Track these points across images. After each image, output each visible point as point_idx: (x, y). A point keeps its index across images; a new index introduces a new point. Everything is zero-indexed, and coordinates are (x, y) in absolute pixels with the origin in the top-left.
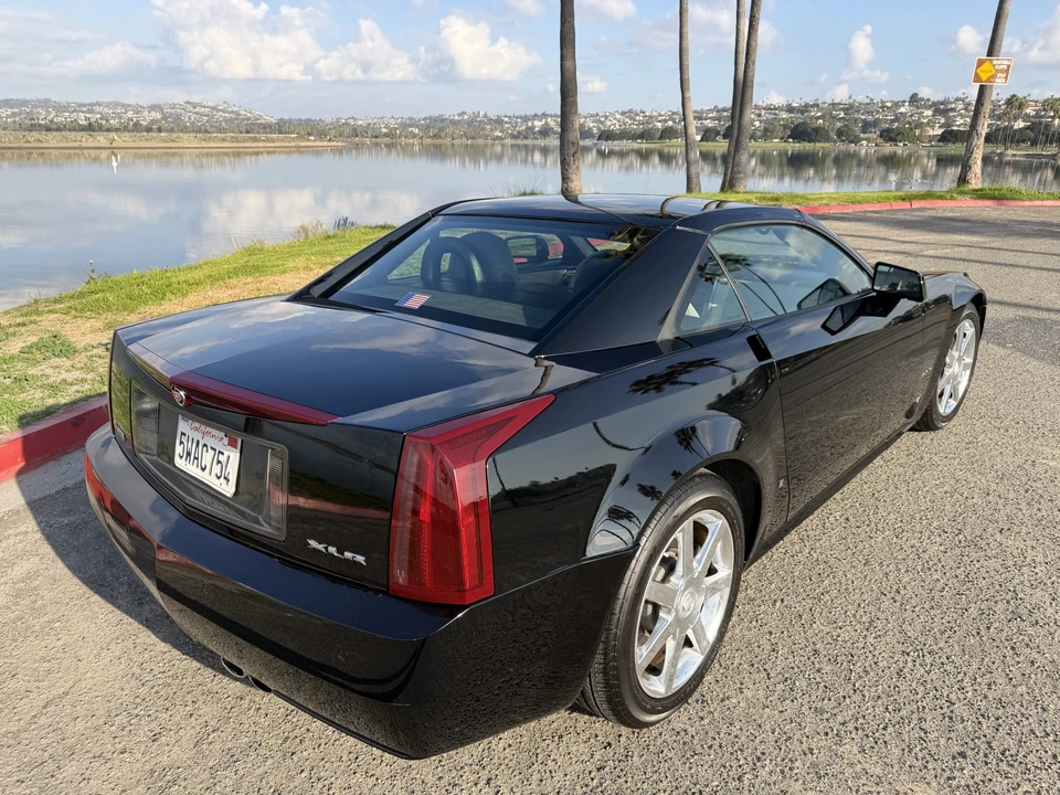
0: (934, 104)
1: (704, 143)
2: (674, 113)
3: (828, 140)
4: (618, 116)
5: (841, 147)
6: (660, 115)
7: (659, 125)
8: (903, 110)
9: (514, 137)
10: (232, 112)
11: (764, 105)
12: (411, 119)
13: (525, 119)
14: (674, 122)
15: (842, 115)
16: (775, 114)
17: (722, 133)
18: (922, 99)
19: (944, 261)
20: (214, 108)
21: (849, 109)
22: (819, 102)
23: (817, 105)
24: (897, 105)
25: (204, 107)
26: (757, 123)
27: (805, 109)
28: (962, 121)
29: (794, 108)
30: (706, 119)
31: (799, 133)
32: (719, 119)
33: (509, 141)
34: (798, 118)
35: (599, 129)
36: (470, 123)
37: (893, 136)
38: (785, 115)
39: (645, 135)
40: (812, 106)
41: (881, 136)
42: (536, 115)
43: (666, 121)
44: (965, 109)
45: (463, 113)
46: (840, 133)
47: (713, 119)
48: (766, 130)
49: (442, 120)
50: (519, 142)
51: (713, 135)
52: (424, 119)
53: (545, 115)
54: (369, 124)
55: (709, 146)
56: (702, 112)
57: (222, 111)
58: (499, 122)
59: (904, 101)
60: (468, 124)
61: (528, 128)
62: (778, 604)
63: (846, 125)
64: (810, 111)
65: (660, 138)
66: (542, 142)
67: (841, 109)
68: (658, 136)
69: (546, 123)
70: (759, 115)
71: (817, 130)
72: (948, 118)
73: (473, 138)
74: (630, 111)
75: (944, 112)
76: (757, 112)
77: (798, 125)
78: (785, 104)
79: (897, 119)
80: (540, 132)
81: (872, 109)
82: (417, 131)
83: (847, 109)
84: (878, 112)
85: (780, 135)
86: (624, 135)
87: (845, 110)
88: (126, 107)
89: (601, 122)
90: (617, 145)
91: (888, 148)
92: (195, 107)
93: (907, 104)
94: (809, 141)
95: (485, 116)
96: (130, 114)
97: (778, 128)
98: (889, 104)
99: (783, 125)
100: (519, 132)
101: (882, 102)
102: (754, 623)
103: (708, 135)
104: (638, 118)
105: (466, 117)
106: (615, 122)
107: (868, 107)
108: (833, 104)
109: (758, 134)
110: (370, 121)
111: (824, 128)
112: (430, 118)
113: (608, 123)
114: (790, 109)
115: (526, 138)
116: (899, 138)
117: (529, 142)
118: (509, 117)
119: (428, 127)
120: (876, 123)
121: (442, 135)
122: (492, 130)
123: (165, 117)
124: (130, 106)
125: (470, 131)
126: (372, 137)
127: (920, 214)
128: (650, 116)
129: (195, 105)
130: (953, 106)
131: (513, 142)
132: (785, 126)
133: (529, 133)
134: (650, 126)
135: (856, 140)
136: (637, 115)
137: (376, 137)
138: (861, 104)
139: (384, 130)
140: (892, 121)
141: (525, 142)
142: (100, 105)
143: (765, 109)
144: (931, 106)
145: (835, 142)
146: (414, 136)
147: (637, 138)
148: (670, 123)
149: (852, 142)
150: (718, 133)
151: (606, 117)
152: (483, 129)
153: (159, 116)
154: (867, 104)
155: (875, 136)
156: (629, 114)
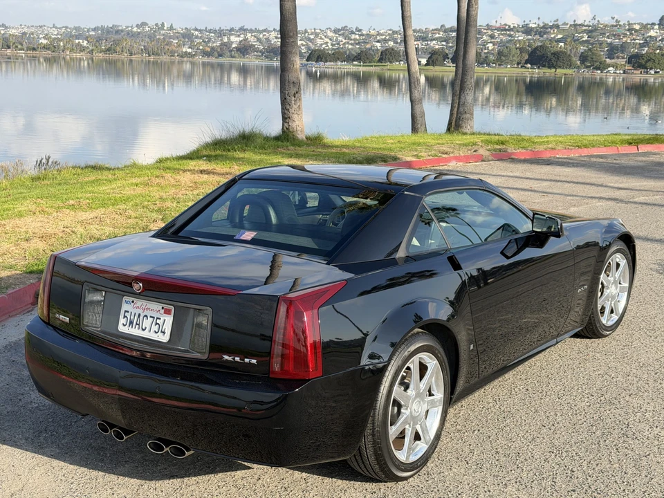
1: (431, 67)
2: (395, 32)
3: (570, 66)
4: (330, 34)
5: (586, 73)
6: (379, 34)
7: (378, 45)
8: (652, 33)
9: (205, 54)
11: (498, 25)
12: (77, 29)
13: (220, 33)
14: (396, 42)
15: (586, 38)
16: (510, 36)
17: (450, 56)
19: (650, 207)
21: (592, 31)
22: (560, 23)
23: (558, 27)
24: (645, 27)
26: (490, 46)
27: (543, 30)
29: (532, 29)
30: (432, 40)
31: (537, 57)
32: (446, 41)
33: (200, 59)
34: (537, 41)
35: (309, 48)
36: (151, 37)
37: (643, 62)
38: (521, 37)
39: (361, 57)
40: (551, 27)
41: (629, 62)
42: (232, 30)
43: (385, 41)
45: (144, 24)
46: (583, 58)
47: (440, 40)
48: (500, 53)
49: (117, 32)
50: (213, 60)
51: (440, 58)
52: (95, 29)
53: (242, 30)
54: (24, 34)
55: (436, 71)
56: (427, 31)
58: (187, 36)
59: (654, 24)
60: (150, 37)
61: (223, 44)
62: (476, 432)
63: (590, 50)
64: (549, 33)
65: (380, 60)
66: (239, 61)
67: (584, 31)
68: (377, 58)
69: (246, 39)
70: (492, 37)
71: (557, 55)
73: (157, 54)
74: (344, 28)
77: (536, 48)
78: (521, 24)
79: (646, 44)
80: (238, 49)
81: (619, 32)
82: (85, 43)
83: (591, 31)
84: (625, 35)
85: (516, 59)
86: (338, 56)
87: (589, 32)
89: (310, 40)
90: (330, 67)
91: (637, 76)
93: (657, 27)
94: (550, 67)
95: (171, 28)
97: (514, 51)
98: (637, 27)
99: (520, 49)
100: (213, 48)
101: (629, 24)
102: (460, 441)
103: (435, 58)
104: (353, 36)
105: (147, 29)
106: (327, 40)
107: (614, 30)
108: (575, 25)
109: (492, 58)
110: (25, 30)
111: (566, 53)
112: (102, 28)
113: (319, 41)
114: (527, 30)
115: (220, 55)
116: (649, 64)
117: (225, 60)
118: (200, 31)
119: (99, 39)
120: (623, 47)
121: (118, 49)
122: (179, 46)
125: (153, 46)
126: (28, 49)
127: (644, 159)
128: (367, 35)
131: (206, 59)
132: (522, 50)
133: (224, 50)
134: (368, 46)
135: (602, 67)
136: (353, 33)
137: (34, 49)
138: (606, 26)
139: (44, 42)
140: (642, 46)
141: (221, 60)
143: (498, 29)
145: (578, 68)
146: (82, 49)
147: (353, 60)
148: (391, 44)
149: (597, 68)
150: (446, 57)
151: (317, 35)
152: (169, 44)
154: (613, 26)
155: (622, 62)
156: (343, 31)
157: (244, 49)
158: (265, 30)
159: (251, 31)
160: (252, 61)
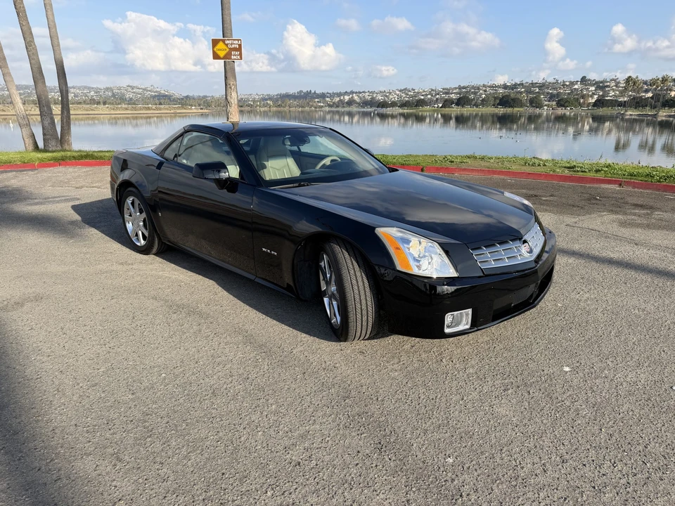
0: (597, 83)
1: (444, 109)
2: (432, 90)
3: (522, 106)
4: (398, 92)
5: (531, 110)
6: (424, 91)
7: (422, 97)
8: (576, 87)
9: (330, 106)
10: (156, 92)
11: (490, 84)
12: (269, 95)
13: (339, 95)
14: (432, 96)
15: (537, 91)
16: (496, 90)
18: (589, 80)
20: (144, 89)
21: (542, 86)
22: (524, 82)
23: (522, 84)
24: (572, 83)
25: (139, 89)
26: (483, 96)
27: (515, 86)
28: (613, 94)
29: (508, 86)
30: (450, 94)
31: (504, 101)
32: (460, 94)
33: (327, 109)
34: (509, 93)
35: (384, 100)
38: (501, 91)
40: (519, 85)
41: (557, 103)
42: (346, 92)
43: (427, 95)
44: (616, 86)
45: (301, 91)
46: (532, 102)
47: (455, 93)
49: (287, 96)
50: (333, 109)
51: (449, 104)
52: (277, 95)
53: (352, 92)
55: (447, 110)
56: (449, 90)
57: (150, 91)
58: (323, 96)
59: (578, 81)
60: (303, 98)
61: (340, 100)
63: (537, 97)
64: (518, 88)
65: (416, 106)
66: (347, 109)
67: (537, 87)
69: (352, 97)
70: (485, 91)
71: (514, 100)
72: (604, 92)
73: (303, 107)
74: (405, 89)
75: (603, 88)
76: (484, 89)
77: (504, 97)
79: (571, 93)
80: (347, 103)
81: (557, 86)
82: (270, 103)
83: (541, 87)
84: (560, 88)
85: (494, 103)
88: (89, 88)
89: (386, 96)
91: (560, 111)
92: (133, 89)
93: (579, 83)
94: (510, 107)
95: (315, 93)
96: (92, 93)
98: (568, 83)
100: (334, 103)
101: (563, 82)
103: (446, 103)
104: (410, 93)
105: (302, 94)
106: (395, 96)
107: (554, 85)
108: (532, 84)
112: (281, 95)
113: (391, 97)
114: (505, 87)
115: (338, 106)
116: (566, 104)
117: (340, 109)
118: (330, 94)
119: (277, 100)
120: (558, 94)
121: (284, 105)
123: (114, 95)
124: (93, 88)
128: (418, 92)
129: (133, 88)
130: (608, 84)
131: (330, 109)
132: (497, 98)
133: (340, 103)
134: (416, 98)
135: (540, 106)
136: (410, 91)
138: (550, 83)
140: (568, 94)
141: (336, 109)
142: (74, 88)
143: (489, 87)
144: (594, 84)
145: (527, 107)
148: (429, 96)
149: (538, 107)
151: (390, 93)
153: (110, 94)
154: (554, 83)
155: (554, 103)
156: (404, 91)
157: (350, 103)
158: (364, 92)
159: (356, 93)
160: (354, 109)
